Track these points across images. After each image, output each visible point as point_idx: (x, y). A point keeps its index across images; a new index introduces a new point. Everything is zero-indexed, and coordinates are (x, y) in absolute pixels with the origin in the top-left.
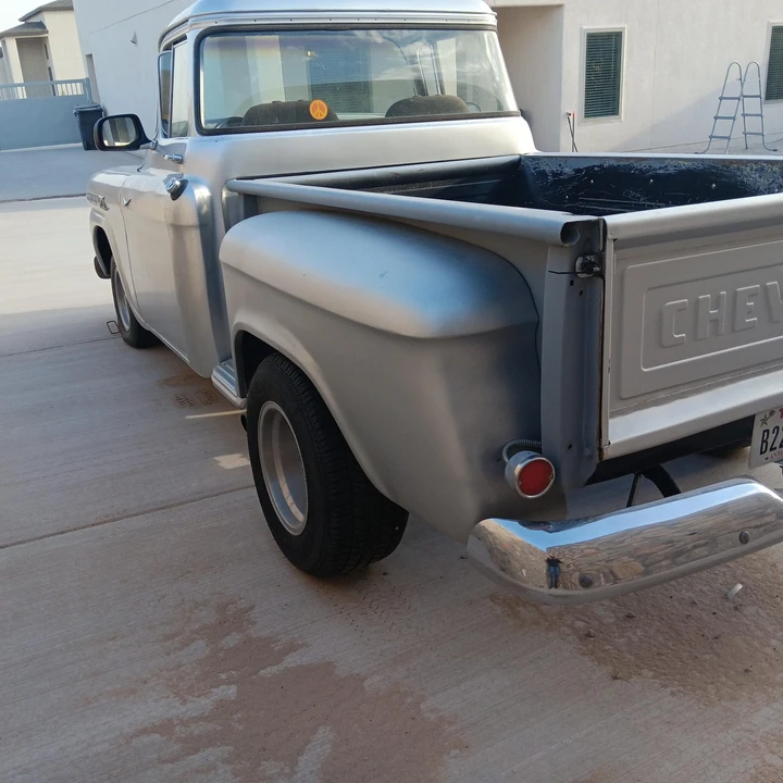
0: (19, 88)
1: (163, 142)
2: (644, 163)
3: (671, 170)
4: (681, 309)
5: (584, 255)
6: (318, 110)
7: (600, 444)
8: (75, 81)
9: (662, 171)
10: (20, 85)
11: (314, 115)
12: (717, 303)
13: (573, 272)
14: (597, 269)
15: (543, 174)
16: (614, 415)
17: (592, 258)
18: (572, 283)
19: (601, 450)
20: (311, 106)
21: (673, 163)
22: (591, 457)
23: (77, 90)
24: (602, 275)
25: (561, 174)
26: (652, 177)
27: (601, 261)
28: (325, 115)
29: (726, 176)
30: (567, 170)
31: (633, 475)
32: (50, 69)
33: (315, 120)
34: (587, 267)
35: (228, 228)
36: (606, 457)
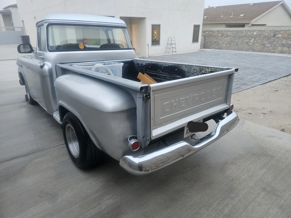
0: (3, 28)
1: (38, 51)
2: (161, 63)
3: (167, 65)
4: (168, 104)
5: (146, 94)
6: (82, 46)
7: (151, 136)
8: (19, 27)
9: (165, 66)
10: (4, 27)
11: (80, 48)
12: (176, 102)
13: (143, 98)
14: (148, 97)
15: (138, 64)
16: (154, 129)
17: (147, 94)
18: (143, 100)
19: (151, 138)
20: (79, 46)
21: (168, 64)
22: (149, 139)
23: (20, 30)
24: (150, 98)
25: (143, 64)
26: (163, 67)
27: (149, 94)
28: (83, 48)
29: (178, 68)
30: (144, 63)
31: (158, 142)
32: (12, 23)
33: (81, 49)
34: (146, 96)
35: (57, 77)
36: (152, 139)
